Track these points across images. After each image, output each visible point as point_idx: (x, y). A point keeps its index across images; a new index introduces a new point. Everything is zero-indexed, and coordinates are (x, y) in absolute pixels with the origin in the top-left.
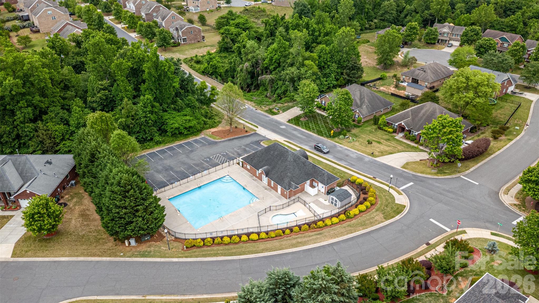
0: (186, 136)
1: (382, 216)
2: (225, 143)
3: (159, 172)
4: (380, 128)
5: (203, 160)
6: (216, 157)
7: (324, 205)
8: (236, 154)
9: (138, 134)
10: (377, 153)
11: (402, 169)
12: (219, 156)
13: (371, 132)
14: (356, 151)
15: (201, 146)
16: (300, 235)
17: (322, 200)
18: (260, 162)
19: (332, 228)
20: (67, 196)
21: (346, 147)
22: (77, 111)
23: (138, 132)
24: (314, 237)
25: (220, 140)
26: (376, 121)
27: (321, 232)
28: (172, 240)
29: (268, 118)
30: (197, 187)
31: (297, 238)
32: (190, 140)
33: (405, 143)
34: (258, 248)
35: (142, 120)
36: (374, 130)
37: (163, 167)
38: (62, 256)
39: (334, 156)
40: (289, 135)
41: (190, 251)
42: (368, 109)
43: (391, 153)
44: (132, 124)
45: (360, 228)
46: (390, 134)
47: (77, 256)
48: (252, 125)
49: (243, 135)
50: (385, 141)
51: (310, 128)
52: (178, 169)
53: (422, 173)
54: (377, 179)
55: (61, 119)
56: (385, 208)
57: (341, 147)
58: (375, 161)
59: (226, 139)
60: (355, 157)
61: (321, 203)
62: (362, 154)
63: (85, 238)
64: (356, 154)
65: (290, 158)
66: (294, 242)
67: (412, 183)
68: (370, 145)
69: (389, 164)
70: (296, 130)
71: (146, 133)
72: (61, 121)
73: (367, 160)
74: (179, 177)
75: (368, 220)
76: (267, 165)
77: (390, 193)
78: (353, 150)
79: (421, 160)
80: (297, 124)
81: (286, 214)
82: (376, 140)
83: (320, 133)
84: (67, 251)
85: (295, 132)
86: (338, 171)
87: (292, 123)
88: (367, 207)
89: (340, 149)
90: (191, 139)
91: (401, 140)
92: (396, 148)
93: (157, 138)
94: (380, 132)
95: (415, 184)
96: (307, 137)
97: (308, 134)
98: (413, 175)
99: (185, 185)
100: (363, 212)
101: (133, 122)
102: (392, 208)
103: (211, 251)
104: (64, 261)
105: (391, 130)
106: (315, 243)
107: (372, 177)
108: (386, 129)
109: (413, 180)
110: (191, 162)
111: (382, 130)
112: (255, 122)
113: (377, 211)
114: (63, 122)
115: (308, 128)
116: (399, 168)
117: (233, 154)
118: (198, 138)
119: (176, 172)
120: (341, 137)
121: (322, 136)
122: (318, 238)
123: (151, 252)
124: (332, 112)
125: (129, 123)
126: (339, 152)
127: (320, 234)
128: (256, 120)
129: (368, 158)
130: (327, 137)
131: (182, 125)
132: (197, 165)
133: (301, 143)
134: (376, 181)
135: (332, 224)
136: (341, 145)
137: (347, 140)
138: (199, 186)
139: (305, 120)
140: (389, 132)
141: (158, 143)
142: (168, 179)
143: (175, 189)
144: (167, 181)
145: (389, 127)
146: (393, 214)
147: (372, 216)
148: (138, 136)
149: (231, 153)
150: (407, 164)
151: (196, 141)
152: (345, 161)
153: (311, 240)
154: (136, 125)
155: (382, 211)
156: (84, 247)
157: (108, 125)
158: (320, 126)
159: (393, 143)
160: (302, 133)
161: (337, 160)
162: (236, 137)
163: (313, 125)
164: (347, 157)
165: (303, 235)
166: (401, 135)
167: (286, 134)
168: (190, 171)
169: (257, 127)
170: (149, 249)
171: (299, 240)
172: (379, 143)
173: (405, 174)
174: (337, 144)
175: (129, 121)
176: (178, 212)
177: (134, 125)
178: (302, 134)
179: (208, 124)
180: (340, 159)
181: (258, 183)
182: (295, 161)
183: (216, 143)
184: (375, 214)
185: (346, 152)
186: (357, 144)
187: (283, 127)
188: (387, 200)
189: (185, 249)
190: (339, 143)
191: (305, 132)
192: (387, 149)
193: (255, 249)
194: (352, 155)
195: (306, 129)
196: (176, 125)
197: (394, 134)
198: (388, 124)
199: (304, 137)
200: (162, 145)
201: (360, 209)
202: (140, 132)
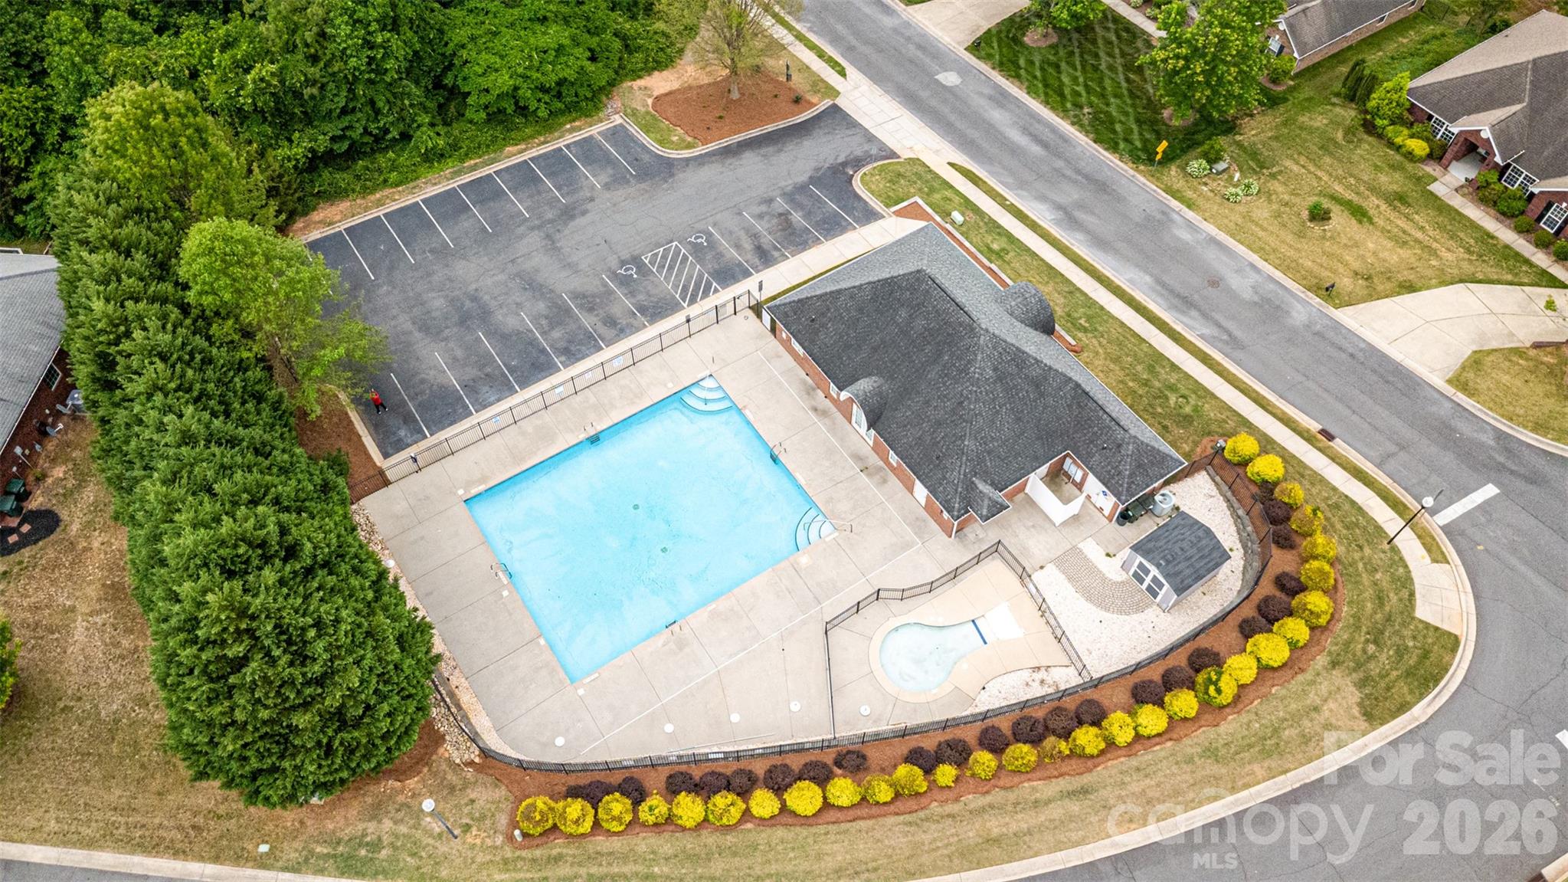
0: (548, 125)
1: (1352, 695)
2: (708, 172)
3: (429, 328)
4: (1369, 127)
5: (614, 276)
6: (664, 257)
7: (1104, 579)
8: (748, 245)
9: (345, 121)
10: (1345, 283)
11: (1450, 391)
12: (677, 252)
13: (1327, 146)
14: (1255, 258)
15: (607, 186)
16: (997, 796)
17: (1093, 551)
18: (847, 346)
19: (1134, 762)
20: (59, 472)
21: (1211, 229)
22: (65, 34)
23: (344, 111)
24: (1056, 811)
25: (686, 154)
26: (1358, 89)
27: (1086, 779)
28: (471, 763)
29: (888, 21)
30: (582, 436)
31: (982, 810)
32: (561, 144)
33: (1473, 226)
34: (819, 857)
35: (353, 62)
36: (1340, 135)
37: (452, 301)
38: (36, 836)
39: (1159, 281)
40: (973, 134)
41: (538, 853)
42: (1328, 14)
43: (1410, 288)
44: (310, 82)
45: (1256, 767)
46: (1409, 166)
47: (90, 844)
48: (821, 55)
49: (782, 124)
50: (1384, 207)
51: (1062, 95)
52: (511, 323)
53: (1539, 427)
54: (1338, 445)
55: (18, 54)
56: (1371, 648)
57: (1190, 225)
58: (1338, 326)
59: (712, 146)
60: (1247, 295)
61: (1093, 570)
62: (1278, 275)
63: (120, 736)
64: (1254, 277)
65: (982, 367)
66: (971, 833)
67: (1490, 491)
68: (1316, 229)
69: (1395, 353)
70: (1001, 99)
71: (377, 112)
72: (16, 64)
73: (1299, 315)
74: (512, 370)
75: (1295, 718)
76: (879, 374)
77: (1395, 550)
78: (1241, 249)
79: (1538, 346)
80: (1009, 66)
81: (941, 622)
82: (1349, 195)
83: (1103, 131)
84: (52, 814)
85: (998, 116)
86: (1173, 379)
87: (987, 58)
88: (1293, 646)
89: (1185, 235)
90: (570, 139)
91: (1458, 202)
92: (1434, 253)
93: (426, 138)
94: (1368, 145)
95: (1506, 493)
96: (1045, 145)
97: (1054, 130)
98: (1500, 436)
99: (535, 421)
100: (1273, 669)
101: (314, 71)
102: (1401, 652)
103: (625, 858)
104: (39, 866)
105: (1419, 147)
106: (1059, 847)
107: (1314, 426)
108: (1398, 140)
109: (1501, 468)
110: (564, 284)
111: (1380, 136)
112: (835, 40)
113: (1334, 664)
114: (28, 67)
115: (1054, 95)
116: (1439, 382)
117: (738, 247)
118: (595, 130)
119: (503, 338)
120: (1197, 165)
121: (1113, 147)
122: (1072, 818)
123: (376, 846)
124: (1177, 57)
125: (295, 79)
126: (1181, 253)
127: (1085, 791)
128: (840, 28)
129: (1306, 306)
130: (1136, 160)
131: (526, 77)
132: (588, 301)
133: (1021, 185)
134: (1335, 458)
135: (1138, 737)
136: (1190, 215)
137: (1219, 184)
138: (592, 432)
139: (1043, 44)
140: (1410, 156)
141: (433, 157)
142: (472, 372)
143: (496, 440)
144: (465, 387)
145: (1418, 128)
146: (1402, 689)
147: (1312, 698)
148: (350, 127)
149: (728, 234)
150: (1476, 361)
151: (588, 150)
152: (1205, 315)
153: (1041, 829)
154: (332, 86)
155: (1359, 666)
156: (116, 794)
157: (179, 155)
158: (1107, 83)
159: (1421, 225)
160: (1029, 124)
161: (1172, 307)
162: (755, 132)
163: (1075, 79)
164: (1211, 292)
165: (1012, 796)
166: (1460, 173)
167: (960, 124)
168: (556, 334)
169: (842, 73)
170: (371, 826)
171: (994, 825)
172: (1359, 213)
173: (1465, 428)
174: (1175, 204)
175: (299, 71)
176: (505, 580)
177: (323, 87)
178: (1026, 131)
179: (639, 49)
180: (1185, 303)
181: (832, 429)
182: (1001, 378)
183: (668, 167)
184: (1324, 688)
185: (1211, 255)
186: (1262, 211)
187: (950, 79)
188: (1380, 599)
189: (519, 839)
190: (1181, 199)
191: (1039, 119)
192: (1394, 256)
193: (805, 866)
194: (1235, 282)
195: (1046, 103)
196: (503, 81)
197: (1431, 169)
198: (1413, 117)
199: (1036, 149)
200: (450, 166)
201: (1265, 657)
202: (353, 110)
